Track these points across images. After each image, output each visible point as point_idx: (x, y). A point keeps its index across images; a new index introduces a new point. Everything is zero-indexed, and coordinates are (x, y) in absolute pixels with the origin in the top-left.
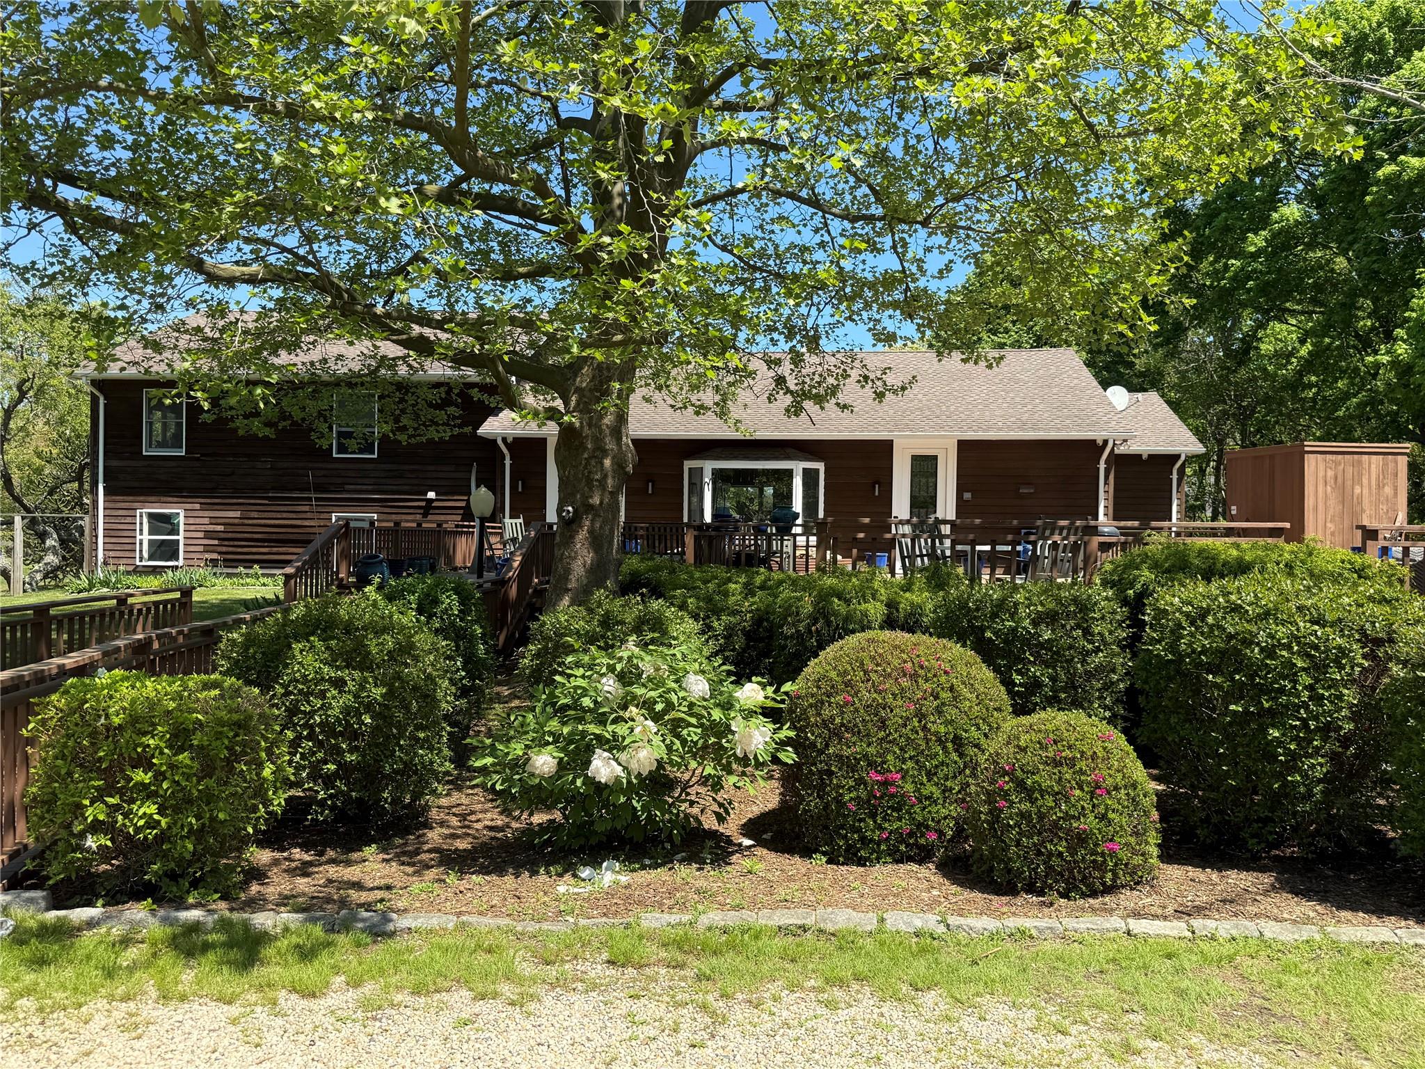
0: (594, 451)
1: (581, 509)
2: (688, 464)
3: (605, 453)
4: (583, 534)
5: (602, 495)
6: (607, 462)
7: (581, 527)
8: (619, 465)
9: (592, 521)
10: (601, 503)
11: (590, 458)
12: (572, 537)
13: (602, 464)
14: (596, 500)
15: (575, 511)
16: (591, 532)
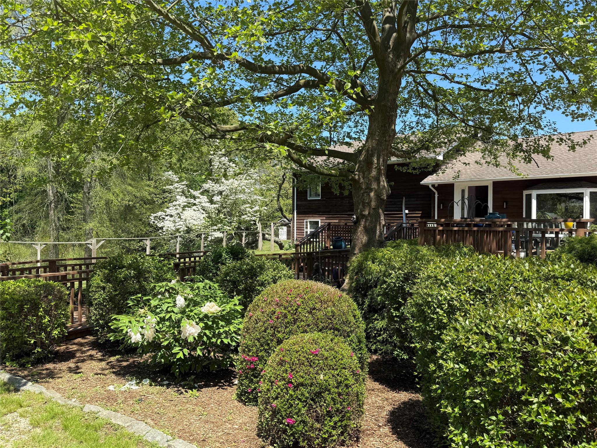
0: (365, 189)
1: (360, 217)
2: (525, 193)
3: (371, 190)
4: (361, 228)
5: (369, 210)
6: (372, 194)
7: (360, 225)
8: (378, 196)
9: (365, 222)
10: (369, 213)
11: (364, 193)
12: (356, 230)
13: (369, 195)
14: (366, 213)
15: (357, 218)
16: (365, 227)
